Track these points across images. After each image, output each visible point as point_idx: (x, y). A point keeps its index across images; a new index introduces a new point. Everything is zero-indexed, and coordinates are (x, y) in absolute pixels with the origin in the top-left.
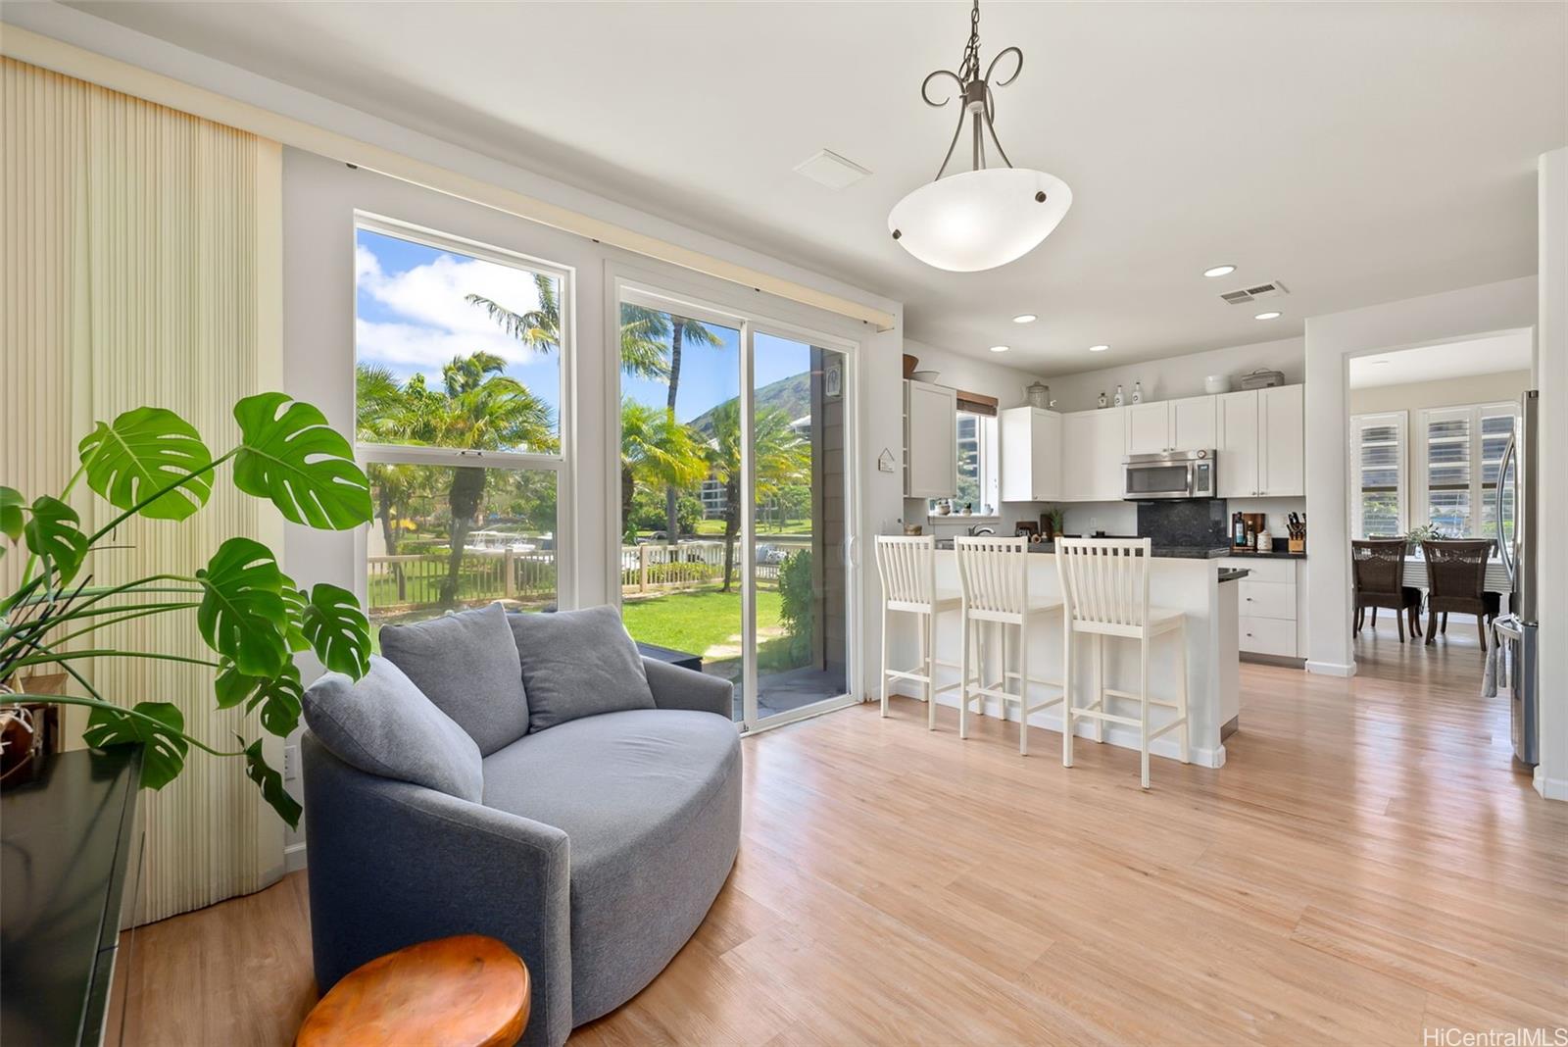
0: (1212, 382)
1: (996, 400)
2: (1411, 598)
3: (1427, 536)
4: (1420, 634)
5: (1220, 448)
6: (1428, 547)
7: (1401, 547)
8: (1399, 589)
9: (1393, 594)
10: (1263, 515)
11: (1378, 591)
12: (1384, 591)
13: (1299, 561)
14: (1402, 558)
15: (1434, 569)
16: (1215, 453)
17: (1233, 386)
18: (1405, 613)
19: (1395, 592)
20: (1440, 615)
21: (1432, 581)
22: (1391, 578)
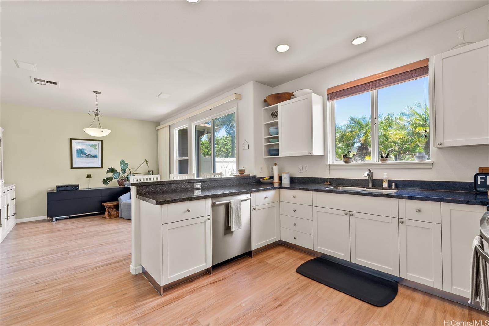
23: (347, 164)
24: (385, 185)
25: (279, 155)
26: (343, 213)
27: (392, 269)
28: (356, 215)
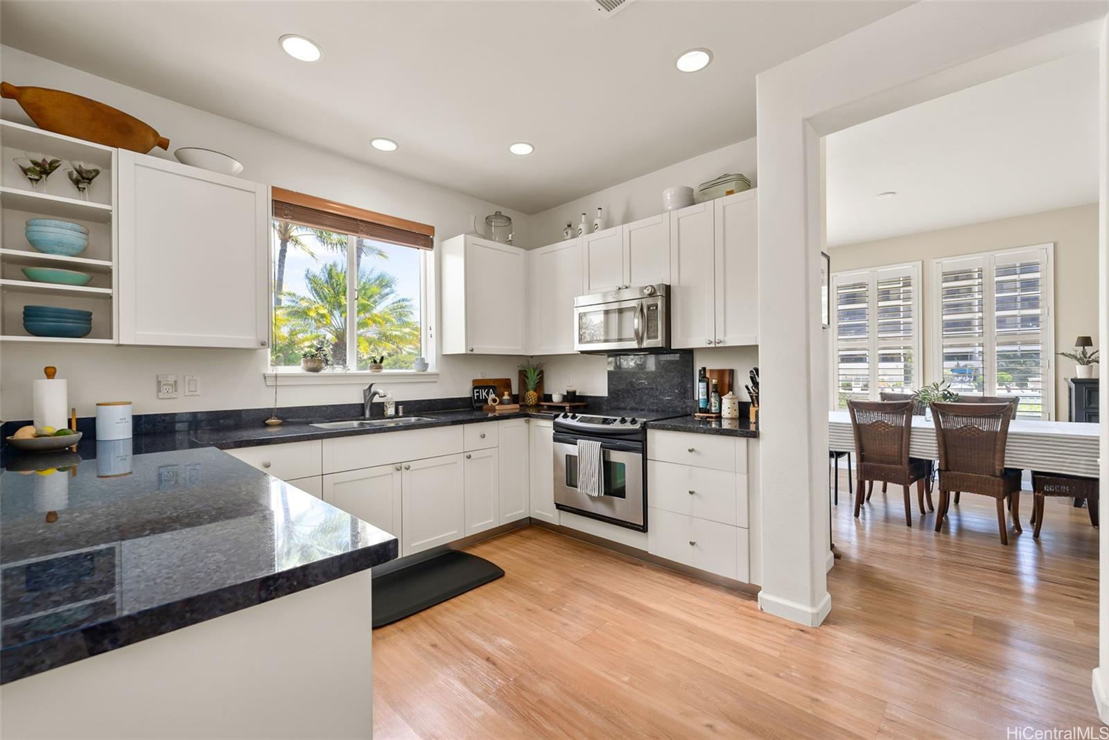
0: (669, 196)
1: (432, 229)
2: (920, 470)
3: (936, 396)
4: (931, 508)
5: (674, 283)
6: (938, 409)
7: (906, 407)
8: (905, 461)
9: (899, 466)
10: (732, 372)
11: (882, 462)
12: (888, 463)
13: (751, 440)
14: (909, 421)
15: (944, 437)
16: (668, 289)
17: (690, 199)
18: (914, 487)
19: (901, 464)
20: (952, 494)
21: (942, 453)
22: (896, 448)
23: (315, 374)
24: (391, 411)
25: (111, 338)
26: (390, 469)
27: (456, 532)
28: (413, 465)
